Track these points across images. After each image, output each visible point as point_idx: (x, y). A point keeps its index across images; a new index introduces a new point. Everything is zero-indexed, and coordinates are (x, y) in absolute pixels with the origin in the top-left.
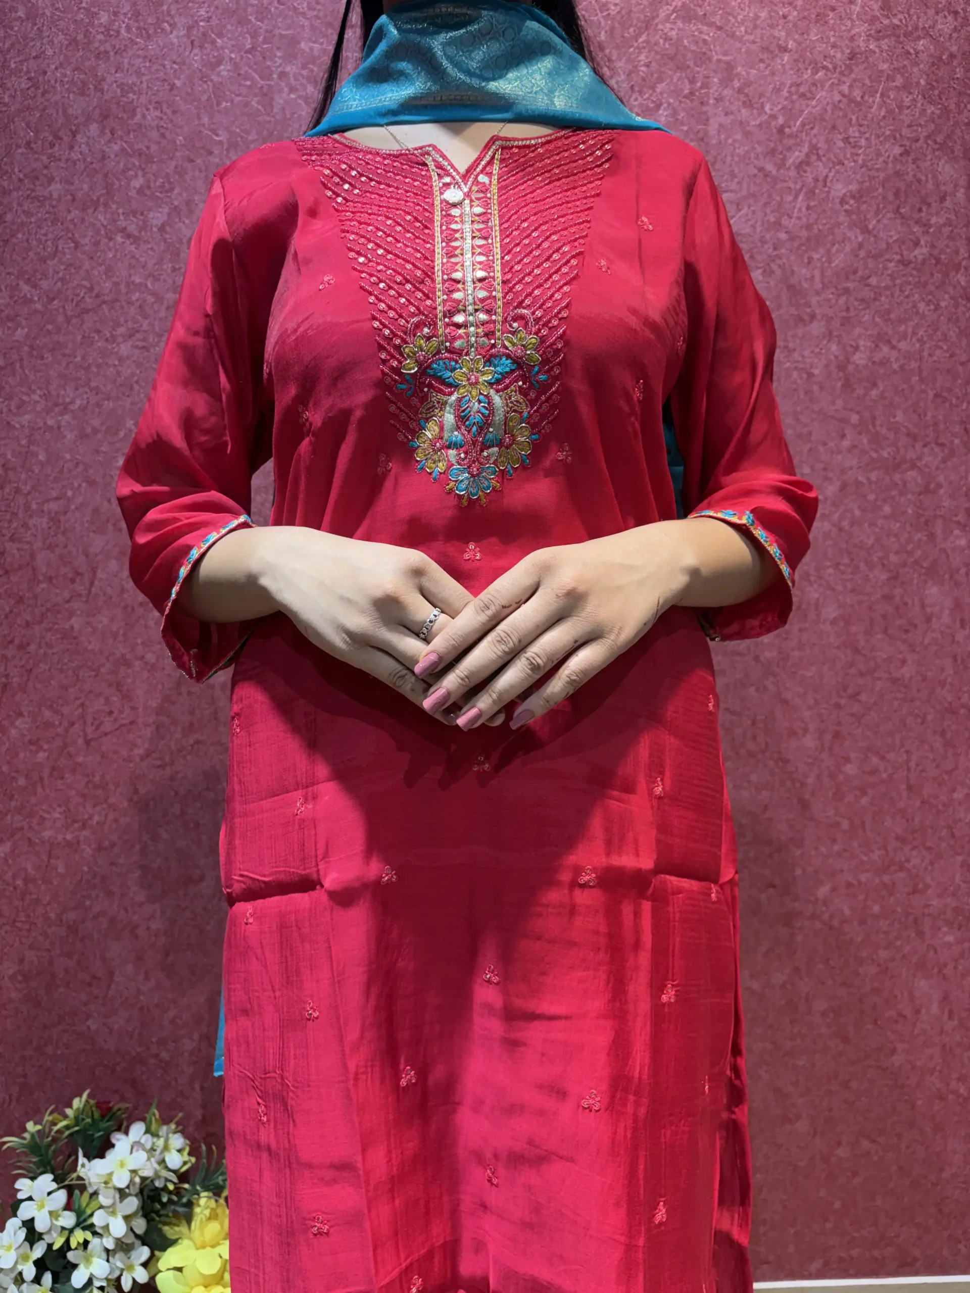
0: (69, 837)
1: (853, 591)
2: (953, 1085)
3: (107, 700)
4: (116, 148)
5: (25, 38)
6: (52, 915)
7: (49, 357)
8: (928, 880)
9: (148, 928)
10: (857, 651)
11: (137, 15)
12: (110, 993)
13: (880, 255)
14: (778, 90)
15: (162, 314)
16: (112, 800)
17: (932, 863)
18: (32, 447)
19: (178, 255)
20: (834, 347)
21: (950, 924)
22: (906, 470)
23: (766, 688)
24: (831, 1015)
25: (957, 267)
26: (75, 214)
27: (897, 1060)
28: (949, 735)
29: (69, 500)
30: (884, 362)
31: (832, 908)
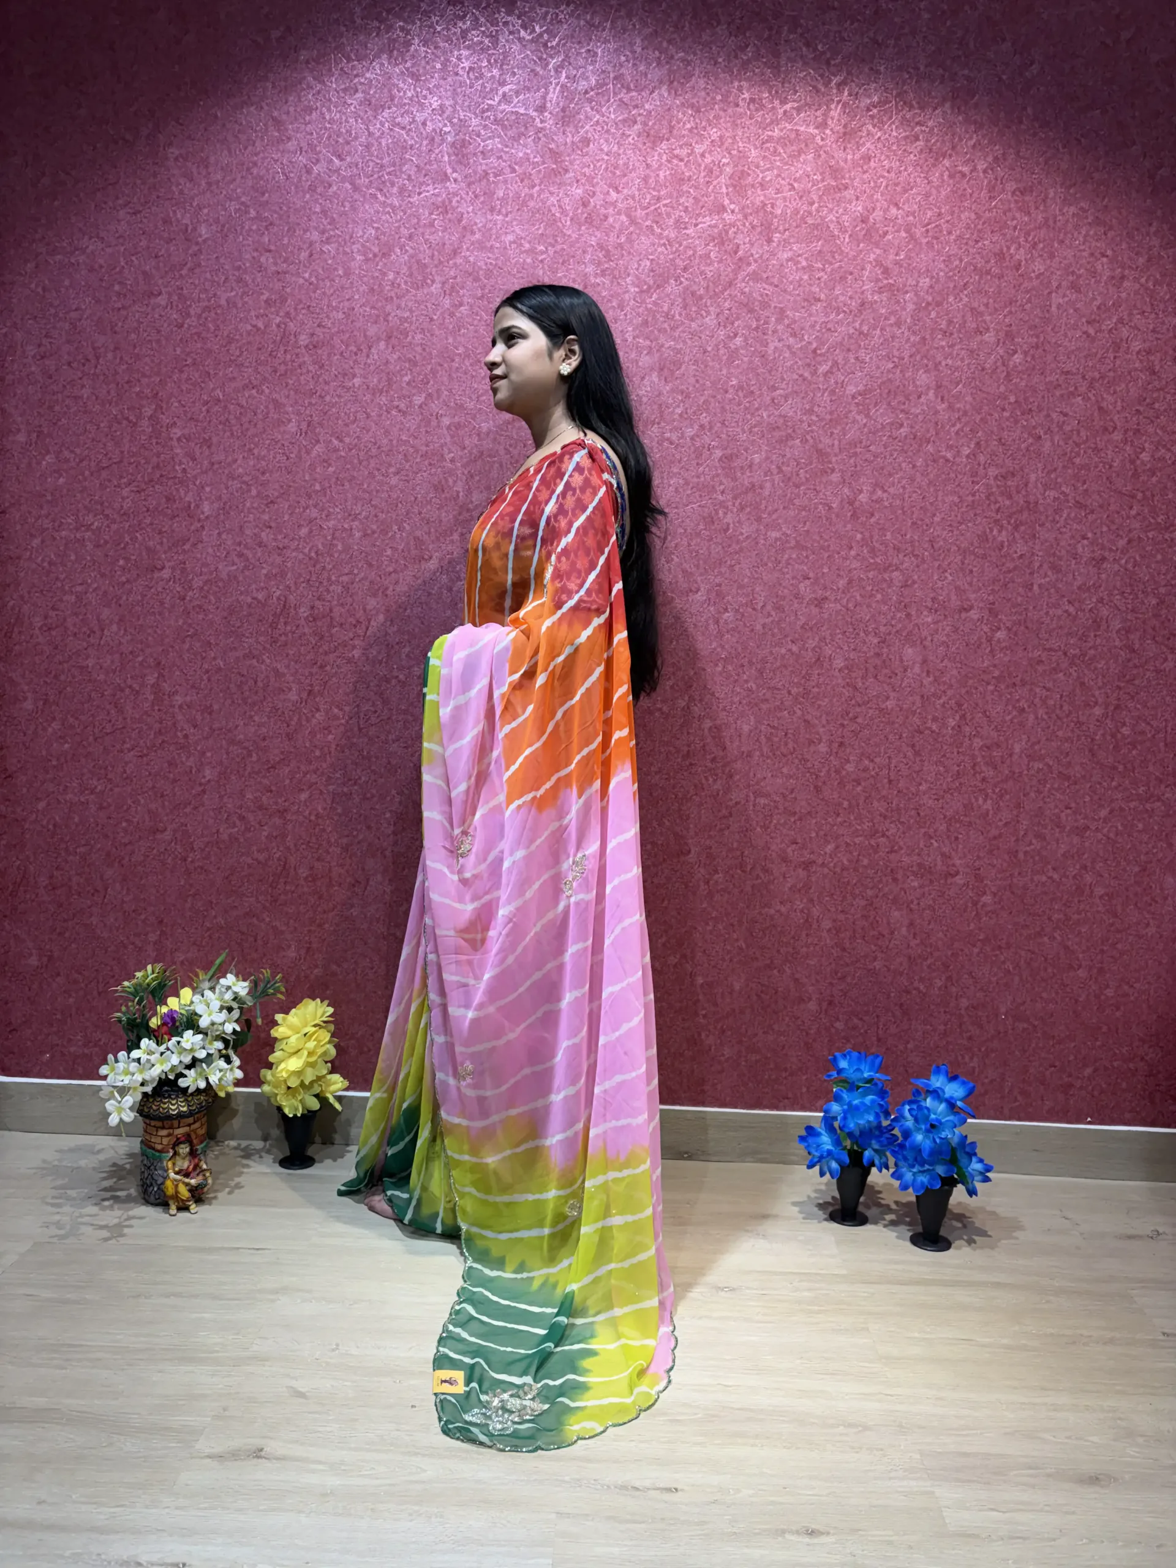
0: (345, 790)
1: (854, 650)
2: (916, 984)
3: (374, 705)
4: (395, 357)
5: (342, 288)
6: (333, 840)
7: (347, 484)
8: (901, 843)
10: (855, 688)
11: (411, 275)
13: (878, 431)
14: (813, 326)
15: (418, 460)
16: (372, 768)
17: (904, 833)
18: (335, 542)
19: (429, 421)
20: (846, 490)
21: (915, 874)
22: (893, 571)
23: (795, 712)
24: (834, 932)
25: (929, 442)
26: (368, 397)
27: (878, 964)
28: (917, 749)
29: (356, 575)
30: (879, 501)
31: (836, 860)
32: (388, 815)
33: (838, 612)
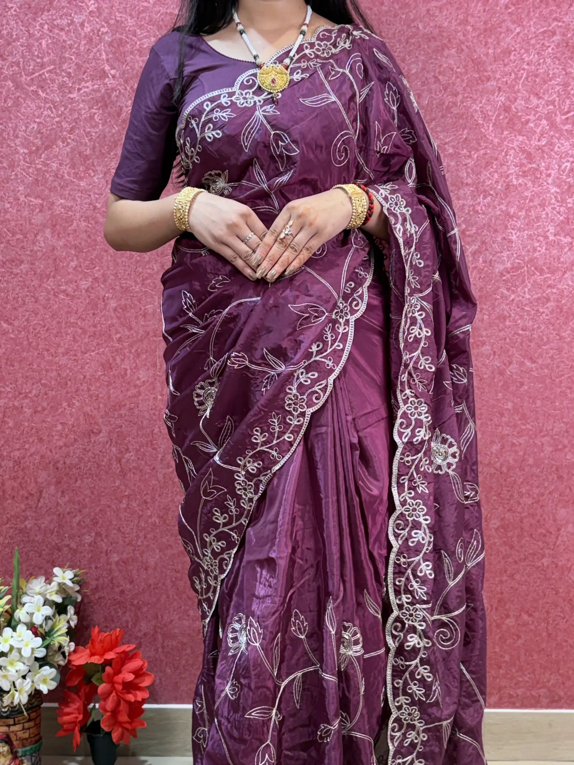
0: (16, 404)
6: (5, 454)
8: (566, 442)
9: (65, 463)
12: (40, 505)
16: (43, 382)
19: (91, 40)
20: (503, 99)
24: (502, 530)
27: (546, 561)
31: (502, 459)
32: (59, 427)
33: (497, 218)
